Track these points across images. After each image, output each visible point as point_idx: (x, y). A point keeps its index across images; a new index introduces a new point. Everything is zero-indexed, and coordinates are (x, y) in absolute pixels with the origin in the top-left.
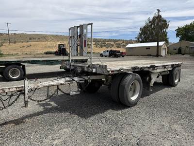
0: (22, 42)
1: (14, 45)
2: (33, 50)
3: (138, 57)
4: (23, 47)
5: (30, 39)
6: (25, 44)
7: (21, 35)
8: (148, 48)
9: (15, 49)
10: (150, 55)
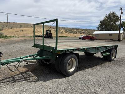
0: (17, 28)
1: (11, 30)
2: (25, 33)
3: (104, 41)
4: (17, 31)
5: (21, 26)
6: (18, 29)
7: (14, 24)
8: (111, 35)
9: (13, 33)
10: (112, 40)
